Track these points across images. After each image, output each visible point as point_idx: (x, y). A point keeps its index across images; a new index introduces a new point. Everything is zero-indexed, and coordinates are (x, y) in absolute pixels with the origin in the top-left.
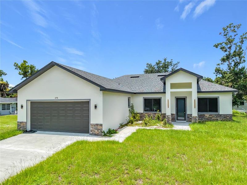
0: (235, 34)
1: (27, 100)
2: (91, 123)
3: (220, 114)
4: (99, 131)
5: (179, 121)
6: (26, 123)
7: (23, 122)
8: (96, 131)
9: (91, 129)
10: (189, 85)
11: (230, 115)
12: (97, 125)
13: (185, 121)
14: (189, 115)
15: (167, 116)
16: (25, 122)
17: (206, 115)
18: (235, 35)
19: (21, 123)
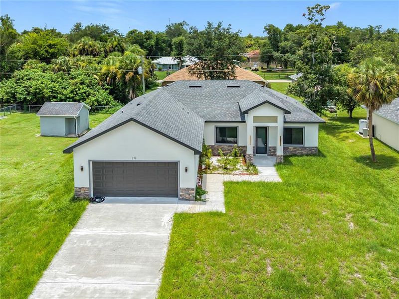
0: (322, 17)
1: (89, 161)
2: (180, 187)
3: (305, 146)
4: (191, 195)
5: (258, 155)
6: (89, 188)
7: (83, 188)
8: (187, 196)
9: (180, 193)
10: (274, 119)
11: (315, 147)
12: (188, 189)
13: (266, 155)
14: (270, 147)
15: (249, 155)
16: (87, 188)
17: (290, 148)
18: (322, 20)
19: (80, 189)
